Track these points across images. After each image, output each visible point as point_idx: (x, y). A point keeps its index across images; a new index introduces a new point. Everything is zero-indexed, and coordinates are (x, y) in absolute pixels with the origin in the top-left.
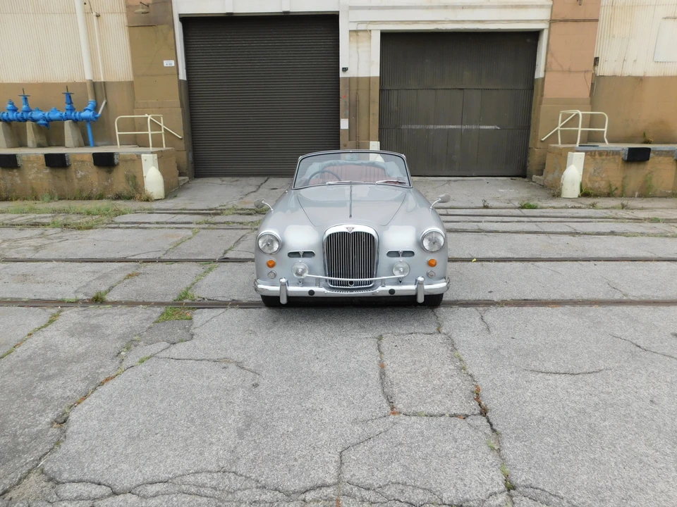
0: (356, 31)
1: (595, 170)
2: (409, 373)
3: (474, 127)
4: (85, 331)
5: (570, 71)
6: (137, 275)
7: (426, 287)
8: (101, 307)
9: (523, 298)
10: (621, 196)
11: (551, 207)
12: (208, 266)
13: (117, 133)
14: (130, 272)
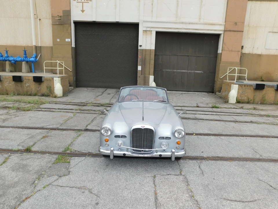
0: (146, 31)
1: (242, 93)
2: (168, 198)
3: (193, 71)
4: (20, 168)
5: (232, 51)
6: (47, 137)
7: (176, 154)
8: (29, 154)
9: (217, 156)
10: (253, 103)
11: (225, 108)
12: (79, 133)
13: (44, 68)
14: (44, 135)
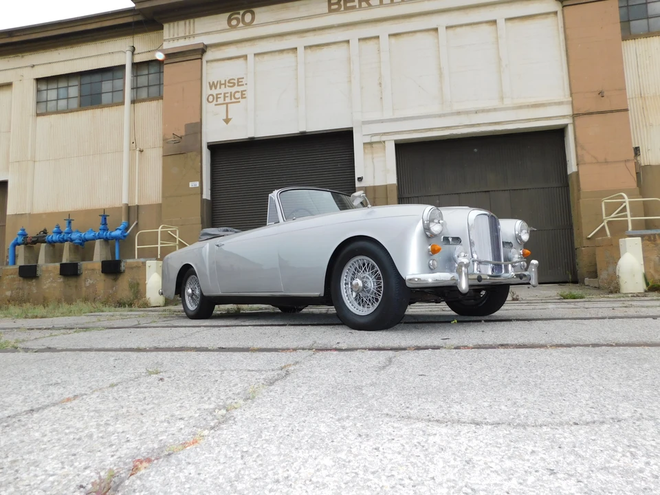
0: (371, 144)
5: (606, 162)
13: (137, 247)
